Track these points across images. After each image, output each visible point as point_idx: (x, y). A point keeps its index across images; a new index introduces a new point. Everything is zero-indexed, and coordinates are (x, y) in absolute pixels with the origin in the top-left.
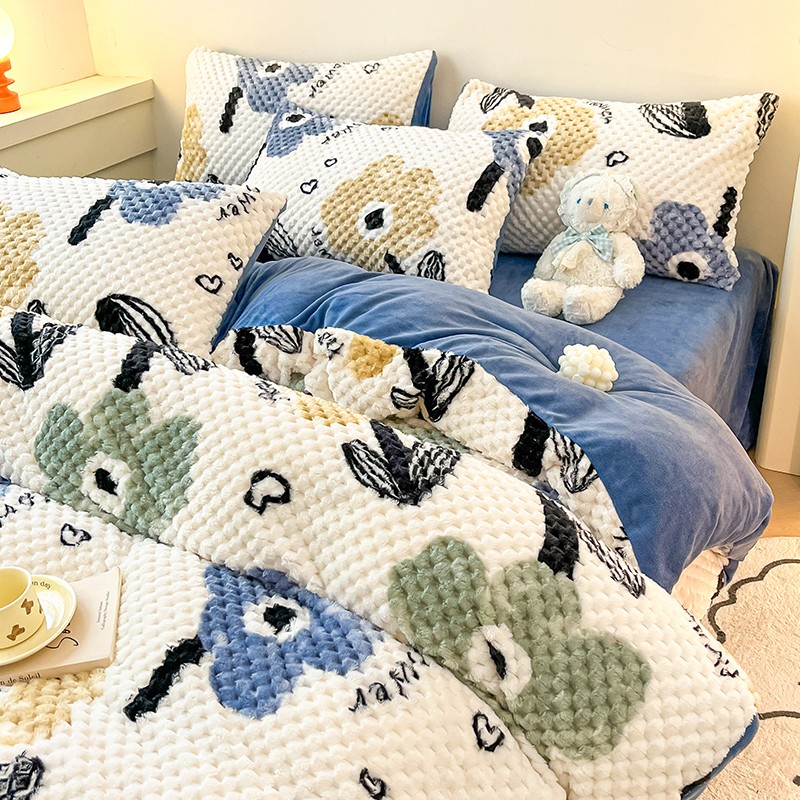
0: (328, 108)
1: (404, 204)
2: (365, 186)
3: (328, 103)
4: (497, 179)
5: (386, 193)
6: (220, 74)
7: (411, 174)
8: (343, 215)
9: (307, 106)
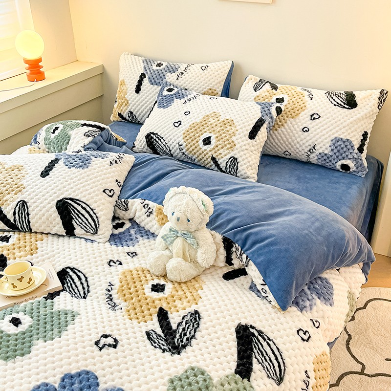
0: (184, 85)
1: (221, 135)
2: (203, 125)
3: (185, 83)
4: (262, 125)
5: (212, 129)
6: (136, 66)
7: (224, 121)
8: (193, 138)
9: (175, 84)
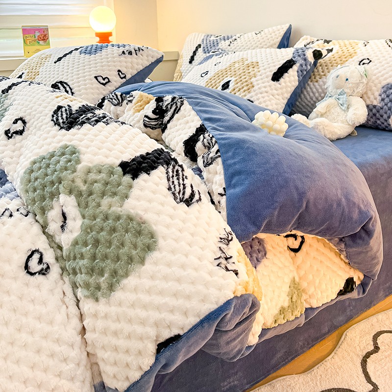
1: (241, 78)
2: (226, 71)
4: (291, 67)
5: (234, 73)
7: (248, 64)
8: (214, 84)
